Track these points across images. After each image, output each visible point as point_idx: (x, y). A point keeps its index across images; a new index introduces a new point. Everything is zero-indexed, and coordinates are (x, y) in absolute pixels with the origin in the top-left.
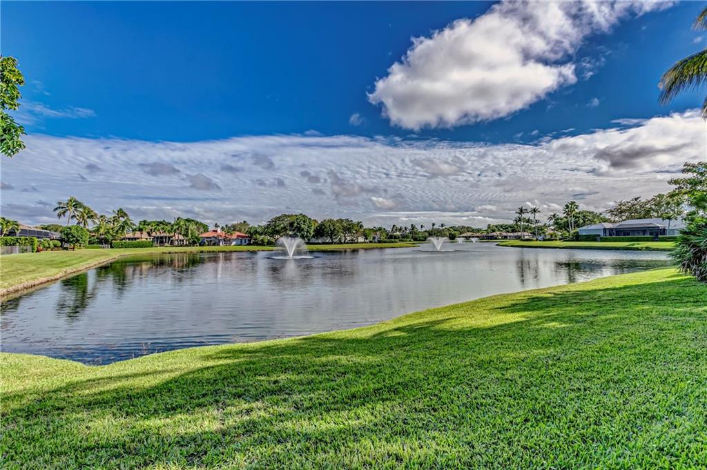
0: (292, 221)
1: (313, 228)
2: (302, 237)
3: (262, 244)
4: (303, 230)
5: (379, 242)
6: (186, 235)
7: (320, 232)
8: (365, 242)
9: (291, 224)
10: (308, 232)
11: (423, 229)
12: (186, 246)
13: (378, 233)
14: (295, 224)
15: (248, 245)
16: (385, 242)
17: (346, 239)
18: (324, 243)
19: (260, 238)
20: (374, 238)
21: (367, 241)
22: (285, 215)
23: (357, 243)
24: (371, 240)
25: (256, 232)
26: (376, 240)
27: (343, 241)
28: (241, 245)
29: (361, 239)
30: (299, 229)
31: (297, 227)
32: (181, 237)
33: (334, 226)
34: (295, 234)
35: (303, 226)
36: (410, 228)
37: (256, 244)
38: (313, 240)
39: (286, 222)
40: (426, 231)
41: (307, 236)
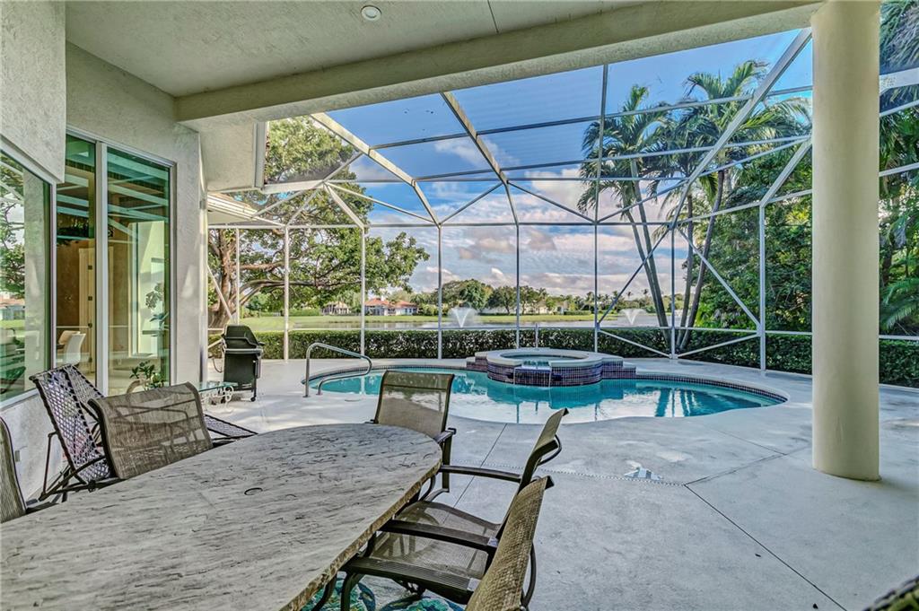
0: (462, 288)
1: (487, 296)
2: (474, 306)
3: (428, 314)
4: (474, 298)
5: (565, 314)
6: (351, 304)
7: (495, 301)
8: (548, 314)
9: (462, 293)
10: (480, 301)
11: (632, 298)
12: (350, 315)
13: (565, 303)
14: (466, 293)
15: (414, 314)
16: (572, 314)
17: (524, 309)
18: (498, 314)
19: (426, 306)
20: (559, 309)
21: (550, 312)
22: (455, 282)
23: (538, 314)
24: (556, 310)
25: (422, 300)
26: (562, 312)
27: (520, 312)
28: (406, 315)
29: (543, 310)
30: (471, 299)
31: (468, 295)
32: (345, 306)
33: (510, 294)
34: (465, 303)
35: (474, 294)
36: (613, 296)
37: (422, 314)
38: (487, 311)
39: (455, 290)
40: (636, 301)
41: (479, 306)
